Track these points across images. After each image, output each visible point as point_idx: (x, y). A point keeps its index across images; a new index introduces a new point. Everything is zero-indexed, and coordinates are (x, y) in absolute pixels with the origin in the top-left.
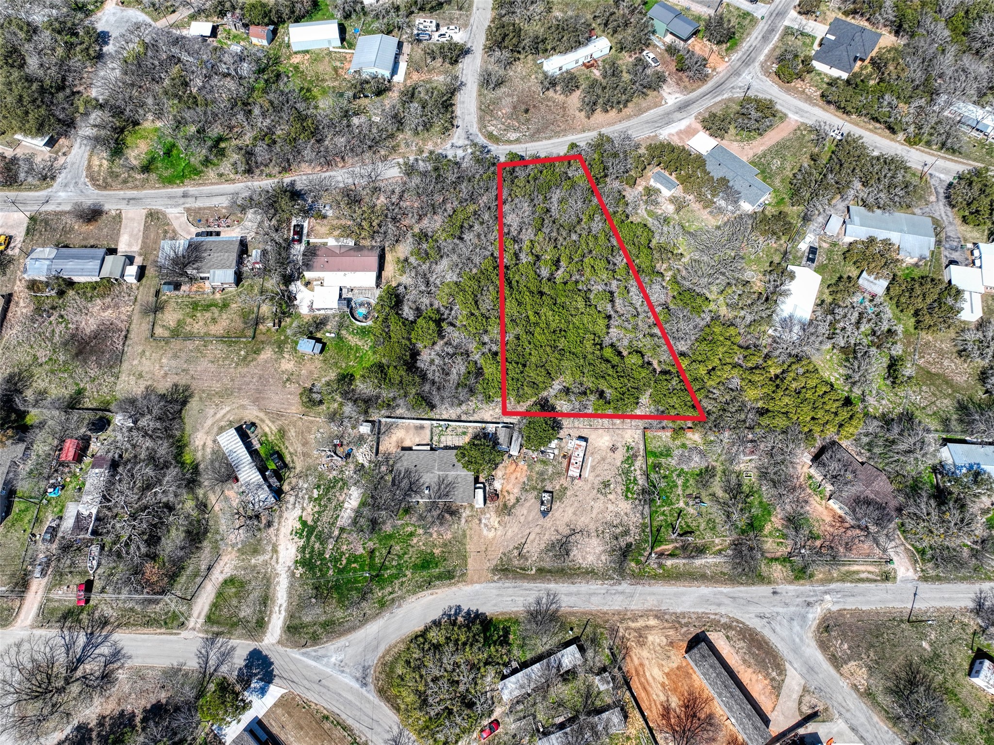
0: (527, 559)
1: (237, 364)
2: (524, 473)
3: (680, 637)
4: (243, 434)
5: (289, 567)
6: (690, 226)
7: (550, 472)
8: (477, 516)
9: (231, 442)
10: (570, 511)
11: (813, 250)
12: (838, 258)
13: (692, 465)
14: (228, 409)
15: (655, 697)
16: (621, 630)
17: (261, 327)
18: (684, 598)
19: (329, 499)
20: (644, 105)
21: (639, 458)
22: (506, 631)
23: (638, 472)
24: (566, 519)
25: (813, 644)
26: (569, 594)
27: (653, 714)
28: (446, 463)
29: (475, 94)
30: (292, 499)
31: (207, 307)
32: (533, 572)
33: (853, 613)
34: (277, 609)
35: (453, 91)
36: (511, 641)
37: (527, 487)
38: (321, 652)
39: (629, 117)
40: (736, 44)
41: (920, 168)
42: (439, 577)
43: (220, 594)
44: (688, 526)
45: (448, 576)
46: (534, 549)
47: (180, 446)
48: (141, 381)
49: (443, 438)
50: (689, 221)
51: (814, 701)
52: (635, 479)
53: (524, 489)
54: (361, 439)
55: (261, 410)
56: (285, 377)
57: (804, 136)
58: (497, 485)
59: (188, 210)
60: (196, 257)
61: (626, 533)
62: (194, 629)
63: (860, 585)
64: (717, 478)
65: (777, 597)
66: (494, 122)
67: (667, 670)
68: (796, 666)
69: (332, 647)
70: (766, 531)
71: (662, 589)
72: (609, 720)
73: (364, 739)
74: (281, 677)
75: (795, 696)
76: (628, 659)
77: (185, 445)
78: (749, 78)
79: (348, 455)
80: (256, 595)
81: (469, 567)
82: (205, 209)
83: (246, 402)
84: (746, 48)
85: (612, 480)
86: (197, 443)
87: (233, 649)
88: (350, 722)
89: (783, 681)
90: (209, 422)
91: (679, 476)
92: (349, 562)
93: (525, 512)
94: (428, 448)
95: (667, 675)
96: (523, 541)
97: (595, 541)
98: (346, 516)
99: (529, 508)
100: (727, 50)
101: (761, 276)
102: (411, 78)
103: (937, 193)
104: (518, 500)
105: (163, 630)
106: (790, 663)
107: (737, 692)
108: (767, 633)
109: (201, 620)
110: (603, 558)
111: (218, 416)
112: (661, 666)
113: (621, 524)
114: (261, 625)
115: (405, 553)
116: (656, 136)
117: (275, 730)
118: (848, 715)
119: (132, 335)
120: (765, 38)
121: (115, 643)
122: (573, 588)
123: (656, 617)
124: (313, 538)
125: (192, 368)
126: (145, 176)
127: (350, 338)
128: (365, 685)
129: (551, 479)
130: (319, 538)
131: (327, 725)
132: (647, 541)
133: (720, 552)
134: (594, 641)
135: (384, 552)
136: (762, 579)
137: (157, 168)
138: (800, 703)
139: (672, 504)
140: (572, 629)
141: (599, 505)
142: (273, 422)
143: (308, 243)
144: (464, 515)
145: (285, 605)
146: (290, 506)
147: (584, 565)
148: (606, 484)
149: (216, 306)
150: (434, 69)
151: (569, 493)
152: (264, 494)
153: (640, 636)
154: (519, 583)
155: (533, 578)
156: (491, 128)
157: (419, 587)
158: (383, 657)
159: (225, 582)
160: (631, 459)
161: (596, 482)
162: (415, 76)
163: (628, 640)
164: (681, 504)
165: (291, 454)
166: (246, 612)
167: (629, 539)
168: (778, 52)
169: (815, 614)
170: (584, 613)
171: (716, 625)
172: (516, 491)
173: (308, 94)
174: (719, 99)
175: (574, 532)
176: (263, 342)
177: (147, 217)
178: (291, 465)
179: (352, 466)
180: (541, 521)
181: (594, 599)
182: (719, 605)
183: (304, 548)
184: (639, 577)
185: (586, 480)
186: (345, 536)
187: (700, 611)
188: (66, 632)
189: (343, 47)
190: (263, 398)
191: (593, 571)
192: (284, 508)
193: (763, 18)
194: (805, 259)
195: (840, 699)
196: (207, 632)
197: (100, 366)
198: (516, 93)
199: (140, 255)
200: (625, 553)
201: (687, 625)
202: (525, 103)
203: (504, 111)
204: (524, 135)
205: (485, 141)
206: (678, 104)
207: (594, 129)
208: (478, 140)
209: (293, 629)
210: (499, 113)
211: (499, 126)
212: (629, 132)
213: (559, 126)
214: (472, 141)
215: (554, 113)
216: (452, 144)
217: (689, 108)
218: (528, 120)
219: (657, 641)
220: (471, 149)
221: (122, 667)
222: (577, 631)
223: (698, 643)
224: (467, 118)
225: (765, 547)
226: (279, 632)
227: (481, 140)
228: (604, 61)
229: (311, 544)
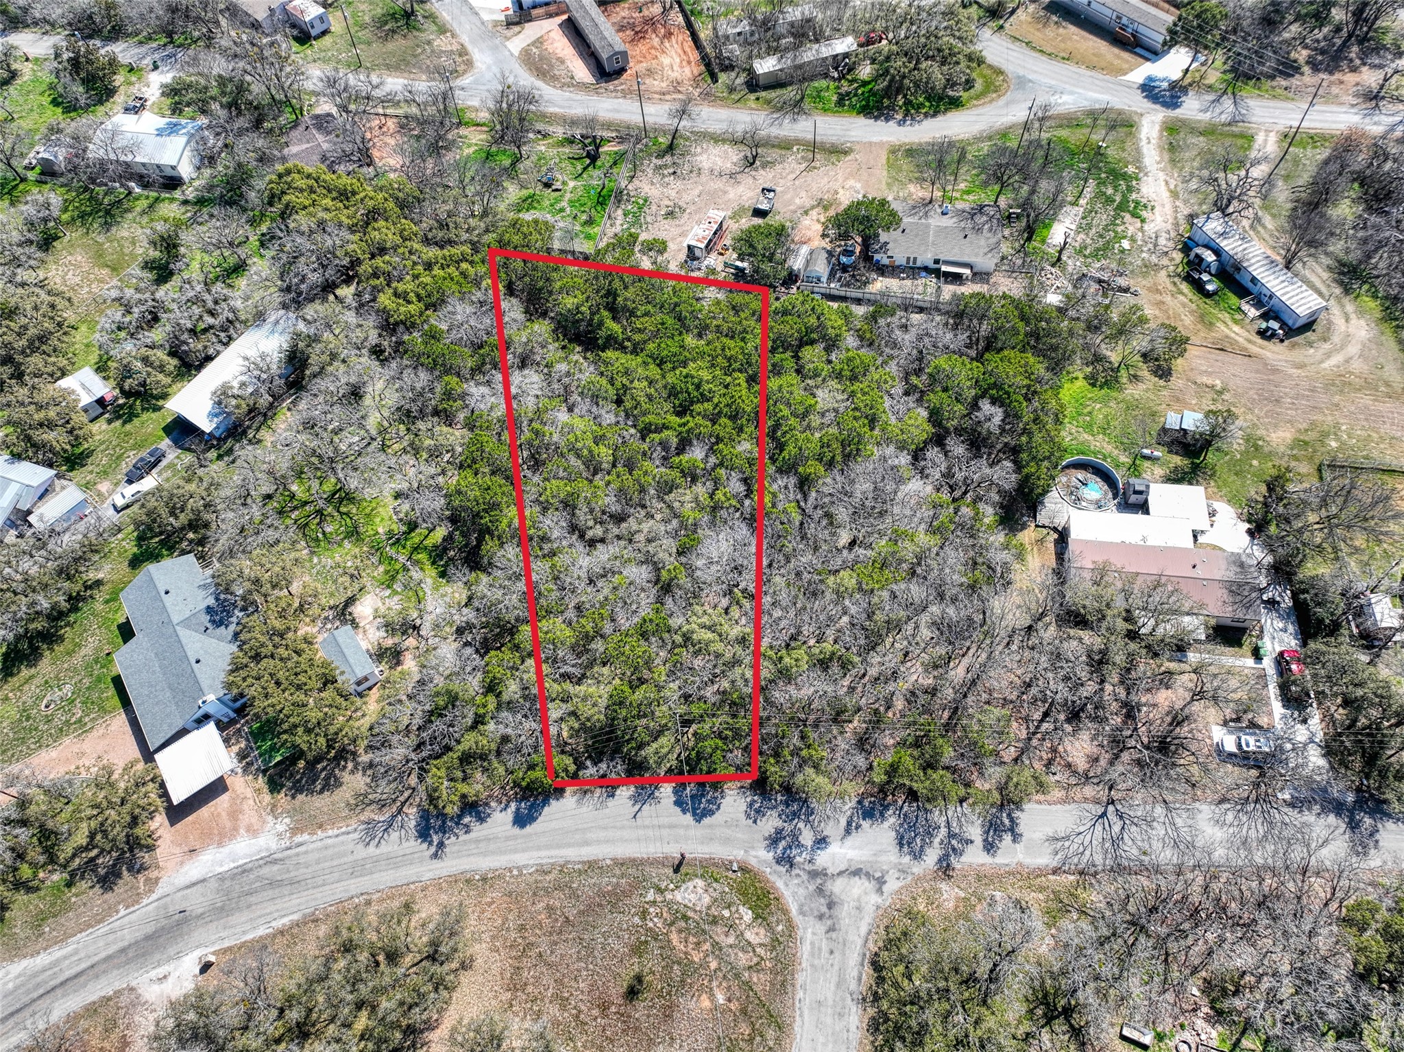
0: (803, 158)
1: (1336, 427)
2: (791, 237)
3: (628, 82)
5: (1146, 174)
10: (731, 196)
14: (1325, 365)
15: (676, 46)
16: (697, 93)
18: (609, 108)
19: (1102, 237)
22: (840, 102)
23: (618, 222)
24: (741, 189)
25: (478, 65)
27: (683, 37)
28: (917, 235)
30: (1163, 242)
32: (796, 147)
34: (1153, 141)
36: (835, 96)
37: (788, 224)
38: (1083, 104)
39: (337, 914)
42: (926, 152)
45: (911, 152)
46: (791, 166)
47: (1394, 318)
49: (919, 288)
51: (504, 32)
52: (626, 215)
53: (794, 222)
55: (1258, 356)
61: (660, 167)
62: (1267, 131)
66: (743, 959)
67: (654, 61)
68: (508, 53)
69: (1070, 107)
70: (474, 148)
73: (1017, 44)
74: (1130, 87)
75: (521, 36)
76: (696, 72)
77: (1383, 320)
79: (1080, 281)
80: (1188, 154)
81: (885, 157)
83: (1293, 371)
85: (659, 219)
86: (1363, 322)
87: (1203, 111)
89: (528, 46)
90: (1353, 349)
91: (562, 210)
93: (797, 201)
95: (656, 58)
96: (805, 174)
97: (705, 165)
98: (1071, 216)
99: (790, 203)
104: (806, 213)
106: (512, 55)
108: (524, 74)
109: (1259, 138)
110: (699, 150)
112: (660, 64)
113: (664, 176)
114: (1172, 129)
117: (1126, 54)
118: (476, 22)
124: (1118, 199)
127: (1109, 448)
128: (1019, 78)
130: (1109, 200)
131: (1063, 55)
132: (634, 156)
133: (546, 136)
134: (732, 88)
138: (519, 32)
139: (584, 185)
140: (758, 99)
141: (688, 197)
142: (1227, 337)
143: (1257, 654)
145: (1143, 143)
146: (1163, 234)
147: (727, 146)
148: (670, 214)
151: (728, 213)
152: (1211, 227)
153: (675, 87)
154: (818, 139)
155: (798, 142)
157: (953, 146)
158: (999, 96)
161: (684, 218)
163: (691, 86)
164: (572, 184)
165: (1182, 293)
166: (1198, 141)
167: (659, 162)
169: (463, 81)
170: (738, 108)
171: (581, 86)
175: (732, 175)
176: (1296, 458)
178: (1176, 279)
179: (1071, 268)
181: (723, 117)
182: (570, 99)
183: (1130, 189)
184: (656, 129)
186: (1070, 198)
187: (595, 98)
190: (1260, 372)
191: (717, 140)
192: (1173, 234)
195: (475, 31)
196: (1247, 128)
200: (668, 151)
201: (615, 90)
202: (631, 1028)
203: (706, 1003)
204: (660, 891)
205: (780, 884)
206: (172, 951)
207: (454, 880)
208: (802, 891)
209: (1122, 124)
210: (721, 998)
211: (731, 940)
212: (362, 852)
213: (550, 909)
214: (820, 891)
215: (549, 965)
216: (880, 891)
217: (150, 929)
218: (638, 949)
219: (656, 83)
220: (823, 859)
221: (1353, 105)
222: (751, 97)
223: (611, 74)
224: (828, 992)
225: (483, 136)
226: (1144, 123)
227: (791, 890)
229: (1119, 194)
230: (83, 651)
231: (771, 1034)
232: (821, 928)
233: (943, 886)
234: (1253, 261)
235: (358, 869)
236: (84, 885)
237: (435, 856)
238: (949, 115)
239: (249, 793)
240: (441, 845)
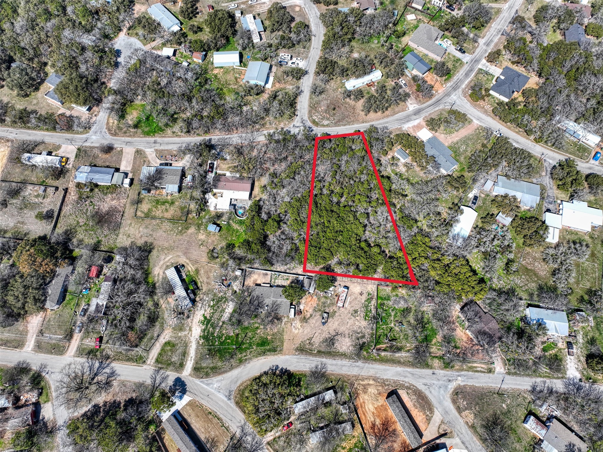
0: (313, 346)
1: (177, 234)
2: (316, 302)
3: (384, 391)
4: (178, 270)
5: (197, 339)
6: (413, 179)
7: (329, 303)
8: (291, 321)
9: (172, 274)
10: (336, 323)
11: (476, 198)
12: (488, 203)
13: (400, 305)
14: (171, 256)
15: (369, 418)
16: (356, 384)
17: (190, 215)
18: (388, 372)
19: (218, 307)
20: (397, 109)
21: (374, 300)
22: (300, 380)
23: (373, 307)
24: (334, 327)
25: (449, 400)
26: (332, 365)
27: (367, 426)
28: (277, 294)
29: (308, 97)
30: (200, 305)
31: (164, 203)
32: (315, 352)
33: (471, 387)
34: (190, 358)
35: (296, 96)
36: (301, 385)
37: (317, 310)
38: (210, 382)
39: (388, 116)
40: (450, 77)
41: (540, 156)
42: (269, 350)
43: (162, 349)
44: (395, 336)
45: (274, 350)
46: (317, 340)
47: (147, 274)
48: (129, 239)
49: (276, 281)
50: (413, 177)
51: (446, 428)
52: (371, 310)
53: (315, 310)
54: (236, 278)
55: (187, 258)
56: (200, 243)
57: (480, 133)
58: (302, 307)
59: (156, 150)
60: (159, 177)
61: (363, 337)
62: (150, 365)
63: (476, 374)
64: (412, 314)
65: (434, 376)
66: (317, 114)
67: (376, 406)
68: (439, 410)
69: (215, 380)
70: (433, 343)
71: (378, 366)
72: (345, 427)
73: (227, 425)
74: (190, 392)
75: (437, 425)
76: (357, 399)
77: (149, 273)
78: (455, 98)
79: (229, 286)
80: (180, 351)
81: (284, 346)
82: (165, 150)
83: (180, 254)
84: (456, 80)
85: (359, 310)
86: (155, 273)
87: (168, 376)
88: (221, 416)
89: (432, 417)
90: (162, 263)
91: (393, 310)
92: (226, 339)
93: (314, 322)
94: (269, 285)
95: (376, 408)
96: (312, 336)
97: (347, 340)
98: (226, 316)
99: (316, 320)
100: (445, 80)
101: (446, 210)
102: (275, 86)
103: (547, 171)
104: (311, 315)
105: (135, 364)
106: (437, 408)
107: (408, 420)
108: (427, 393)
109: (153, 361)
110: (351, 348)
111: (166, 260)
112: (373, 404)
113: (361, 332)
114: (182, 366)
115: (254, 337)
116: (401, 128)
117: (186, 416)
118: (461, 436)
119: (125, 215)
120: (467, 75)
121: (112, 368)
122: (334, 362)
123: (374, 380)
124: (209, 326)
125: (154, 234)
126: (135, 130)
127: (234, 225)
128: (230, 399)
129: (329, 306)
130: (212, 326)
131: (210, 417)
132: (373, 342)
133: (409, 351)
134: (342, 389)
135: (243, 335)
136: (428, 366)
137: (141, 126)
138: (439, 428)
139: (388, 324)
140: (332, 382)
141: (351, 322)
142: (193, 265)
143: (216, 173)
144: (284, 321)
145: (193, 357)
146: (199, 309)
147: (341, 351)
148: (356, 312)
149: (168, 202)
150: (287, 82)
151: (337, 314)
152: (187, 302)
153: (365, 389)
154: (308, 357)
155: (315, 355)
156: (314, 117)
157: (260, 354)
158: (239, 387)
159: (166, 343)
160: (369, 300)
161: (351, 310)
162: (277, 85)
163: (359, 390)
164: (392, 325)
165: (201, 282)
166: (175, 359)
167: (364, 340)
168: (472, 84)
169: (452, 386)
170: (339, 375)
171: (403, 387)
172: (311, 311)
173: (221, 92)
174: (437, 109)
175: (337, 334)
176: (190, 224)
177: (135, 153)
178: (201, 288)
179: (231, 291)
180: (322, 327)
181: (344, 368)
182: (405, 377)
183: (204, 330)
184: (367, 359)
185: (346, 308)
186: (225, 326)
187: (396, 379)
188: (90, 360)
189: (241, 66)
190: (189, 253)
191: (345, 354)
192: (196, 309)
193: (467, 63)
194: (471, 202)
195: (459, 428)
196: (156, 367)
197: (109, 229)
198: (329, 98)
199: (131, 172)
200: (362, 347)
201: (388, 385)
203: (322, 108)
204: (332, 123)
205: (311, 125)
206: (415, 110)
207: (369, 122)
208: (307, 124)
209: (197, 369)
210: (320, 109)
211: (319, 116)
212: (387, 125)
213: (350, 119)
214: (304, 124)
215: (349, 111)
216: (294, 125)
217: (421, 113)
218: (334, 114)
219: (373, 391)
220: (303, 128)
221: (115, 379)
222: (334, 383)
223: (392, 395)
224: (302, 111)
225: (432, 350)
226: (190, 370)
227: (309, 124)
228: (378, 83)
229: (208, 328)
231: (311, 105)
232: (304, 119)
233: (283, 126)
234: (180, 288)
235: (387, 123)
236: (437, 118)
239: (412, 132)
240: (372, 127)
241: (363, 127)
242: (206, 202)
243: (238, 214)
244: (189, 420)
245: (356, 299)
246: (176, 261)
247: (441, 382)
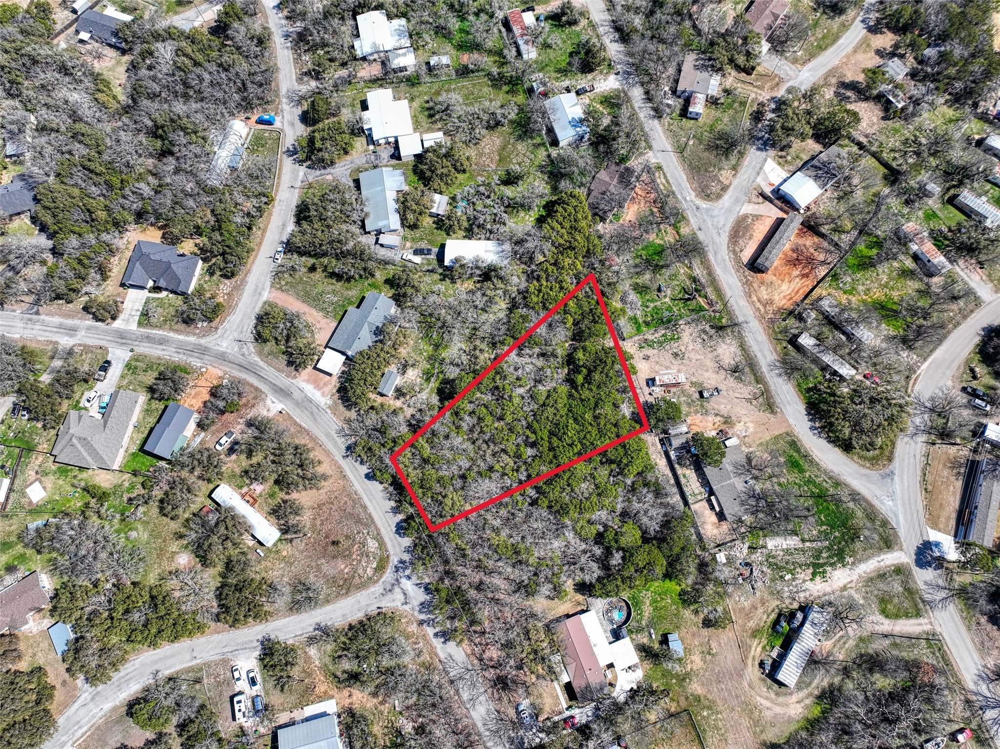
0: (755, 393)
1: (717, 712)
2: (695, 417)
3: (756, 279)
4: (777, 665)
5: (850, 569)
6: (426, 351)
7: (684, 398)
8: (742, 440)
9: (789, 673)
10: (706, 375)
11: (417, 252)
13: (635, 300)
14: (759, 699)
15: (799, 285)
16: (769, 316)
17: (673, 710)
18: (730, 283)
19: (787, 563)
20: (292, 430)
21: (646, 337)
22: (809, 390)
23: (656, 335)
24: (714, 376)
25: (721, 202)
26: (764, 356)
27: (809, 283)
28: (722, 476)
29: (329, 608)
32: (761, 386)
33: (691, 184)
34: (882, 564)
36: (813, 385)
37: (704, 411)
38: (891, 515)
39: (314, 439)
40: (178, 367)
41: (297, 191)
42: (798, 451)
43: (897, 616)
45: (794, 444)
46: (746, 391)
47: (813, 725)
49: (697, 492)
50: (421, 354)
51: (754, 196)
52: (663, 335)
53: (707, 413)
54: (729, 559)
55: (745, 664)
56: (708, 657)
57: (287, 283)
61: (704, 331)
62: (931, 623)
63: (671, 181)
64: (638, 281)
65: (702, 227)
66: (361, 571)
67: (780, 282)
68: (739, 209)
69: (883, 508)
70: (662, 242)
71: (730, 298)
73: (923, 458)
74: (922, 536)
75: (756, 206)
76: (785, 307)
77: (808, 720)
78: (225, 344)
79: (747, 564)
80: (882, 586)
81: (781, 432)
83: (745, 684)
84: (182, 356)
85: (670, 352)
86: (800, 710)
87: (926, 583)
88: (919, 473)
89: (751, 215)
90: (778, 710)
91: (647, 307)
92: (822, 524)
93: (722, 406)
94: (713, 498)
95: (783, 281)
96: (744, 400)
97: (720, 351)
98: (792, 542)
99: (720, 404)
100: (188, 373)
101: (458, 285)
102: (325, 692)
103: (321, 175)
104: (717, 415)
105: (946, 648)
106: (739, 212)
107: (777, 236)
108: (728, 228)
109: (921, 620)
110: (729, 342)
111: (769, 704)
112: (779, 286)
113: (700, 336)
114: (899, 570)
115: (795, 483)
116: (329, 407)
117: (953, 523)
118: (752, 177)
120: (162, 342)
121: (976, 684)
122: (759, 355)
123: (750, 296)
124: (821, 561)
127: (647, 614)
128: (892, 472)
129: (689, 396)
130: (818, 557)
131: (930, 488)
132: (704, 316)
133: (690, 268)
134: (785, 331)
138: (759, 203)
139: (669, 306)
140: (785, 348)
141: (693, 356)
142: (750, 647)
143: (569, 708)
144: (747, 451)
145: (877, 559)
146: (808, 593)
147: (740, 353)
148: (676, 355)
150: (304, 671)
151: (694, 380)
152: (814, 617)
153: (767, 303)
154: (773, 393)
155: (765, 384)
156: (370, 572)
157: (812, 462)
158: (869, 468)
159: (887, 617)
160: (649, 343)
161: (677, 363)
162: (321, 688)
163: (773, 310)
164: (667, 300)
165: (768, 616)
166: (897, 588)
167: (708, 328)
168: (182, 326)
169: (703, 204)
170: (771, 343)
171: (738, 260)
172: (711, 418)
174: (262, 364)
175: (721, 367)
176: (687, 698)
178: (777, 611)
179: (753, 557)
180: (723, 393)
181: (760, 339)
182: (724, 261)
183: (832, 565)
184: (730, 314)
186: (806, 537)
187: (733, 271)
188: (992, 732)
190: (735, 668)
191: (741, 346)
192: (812, 598)
193: (132, 350)
194: (428, 257)
195: (745, 183)
196: (926, 611)
198: (313, 564)
200: (720, 328)
201: (746, 277)
202: (325, 548)
203: (343, 567)
204: (368, 533)
205: (389, 571)
206: (281, 399)
207: (340, 467)
208: (390, 579)
209: (888, 542)
210: (346, 571)
211: (364, 564)
212: (333, 433)
213: (346, 503)
214: (393, 585)
215: (330, 513)
216: (403, 604)
217: (283, 388)
218: (347, 537)
219: (764, 292)
220: (404, 581)
221: (985, 666)
222: (785, 344)
223: (755, 268)
224: (364, 603)
225: (672, 241)
226: (895, 554)
227: (389, 575)
228: (241, 487)
229: (825, 561)
230: (350, 293)
231: (344, 591)
232: (382, 591)
233: (415, 625)
234: (803, 644)
235: (328, 435)
236: (285, 357)
237: (344, 457)
238: (836, 449)
239: (333, 384)
240: (347, 456)
241: (355, 472)
242: (633, 694)
243: (624, 618)
244: (954, 516)
245: (657, 363)
246: (761, 684)
247: (705, 217)
